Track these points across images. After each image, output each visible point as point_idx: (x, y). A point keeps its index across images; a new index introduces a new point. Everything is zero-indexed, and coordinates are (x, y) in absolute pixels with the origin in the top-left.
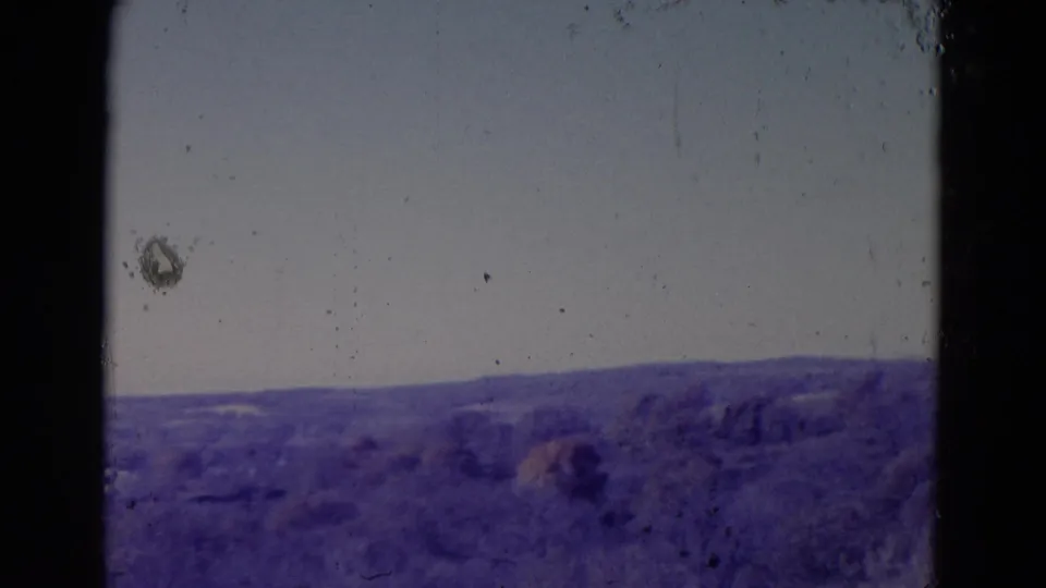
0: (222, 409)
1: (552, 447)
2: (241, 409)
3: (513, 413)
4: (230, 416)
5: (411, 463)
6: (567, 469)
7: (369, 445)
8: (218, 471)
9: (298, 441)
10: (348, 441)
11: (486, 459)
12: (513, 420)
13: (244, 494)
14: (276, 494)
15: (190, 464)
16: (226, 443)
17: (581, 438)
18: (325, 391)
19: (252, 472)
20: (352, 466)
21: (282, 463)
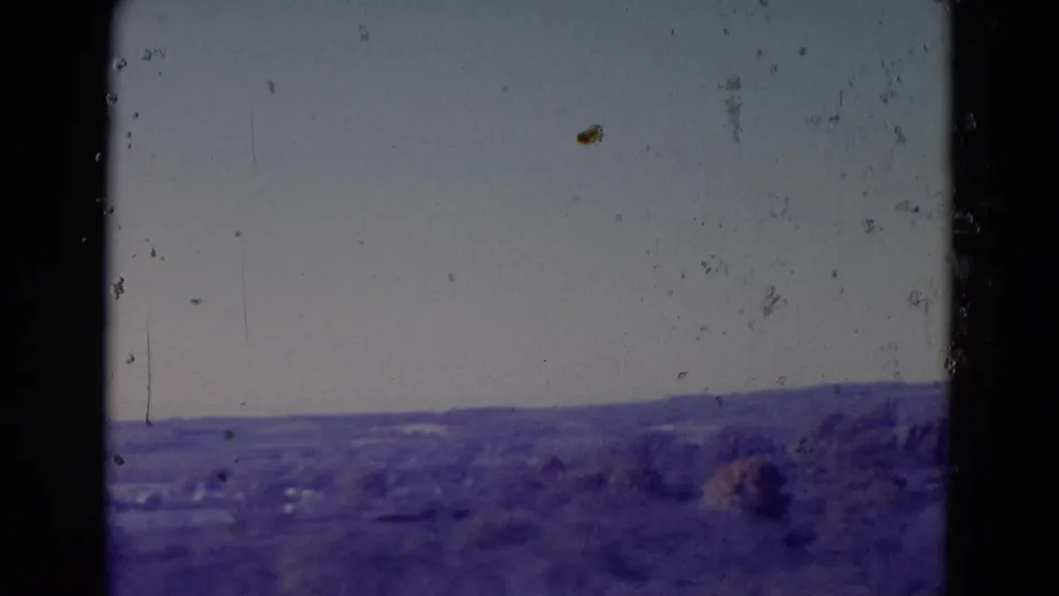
0: (409, 429)
1: (736, 468)
2: (428, 428)
3: (699, 432)
4: (417, 435)
5: (599, 482)
6: (752, 490)
7: (555, 465)
8: (404, 491)
9: (483, 460)
10: (534, 461)
11: (672, 478)
12: (700, 441)
13: (429, 515)
14: (460, 514)
15: (375, 484)
16: (412, 462)
17: (768, 458)
18: (513, 410)
19: (438, 491)
20: (538, 486)
21: (469, 482)
